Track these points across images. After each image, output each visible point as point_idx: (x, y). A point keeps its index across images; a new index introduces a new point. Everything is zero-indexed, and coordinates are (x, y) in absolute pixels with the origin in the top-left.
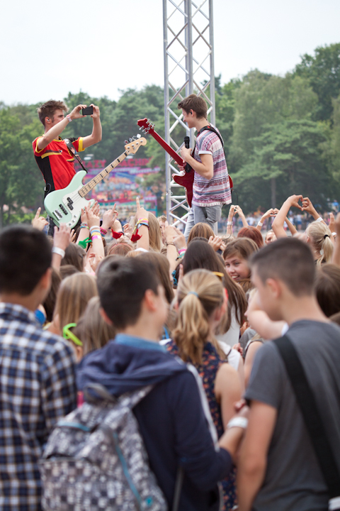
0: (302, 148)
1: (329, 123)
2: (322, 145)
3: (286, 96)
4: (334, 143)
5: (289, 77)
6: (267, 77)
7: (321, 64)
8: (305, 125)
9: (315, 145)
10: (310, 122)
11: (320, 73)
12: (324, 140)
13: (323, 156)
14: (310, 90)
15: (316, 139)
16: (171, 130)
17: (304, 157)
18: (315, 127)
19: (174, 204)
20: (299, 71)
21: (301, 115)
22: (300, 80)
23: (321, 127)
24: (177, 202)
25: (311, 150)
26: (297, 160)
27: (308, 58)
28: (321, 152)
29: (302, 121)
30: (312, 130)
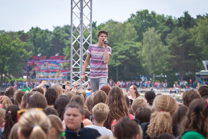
0: (130, 53)
1: (141, 43)
2: (138, 52)
3: (124, 31)
4: (143, 51)
5: (125, 23)
6: (116, 23)
7: (138, 18)
8: (131, 43)
9: (136, 52)
10: (133, 42)
11: (138, 22)
12: (139, 50)
13: (138, 57)
14: (134, 29)
15: (136, 49)
16: (73, 44)
17: (131, 57)
18: (135, 44)
19: (73, 75)
20: (129, 21)
21: (130, 39)
22: (130, 25)
23: (138, 44)
24: (75, 74)
25: (134, 54)
26: (128, 58)
27: (133, 15)
28: (138, 55)
29: (130, 42)
30: (134, 46)
